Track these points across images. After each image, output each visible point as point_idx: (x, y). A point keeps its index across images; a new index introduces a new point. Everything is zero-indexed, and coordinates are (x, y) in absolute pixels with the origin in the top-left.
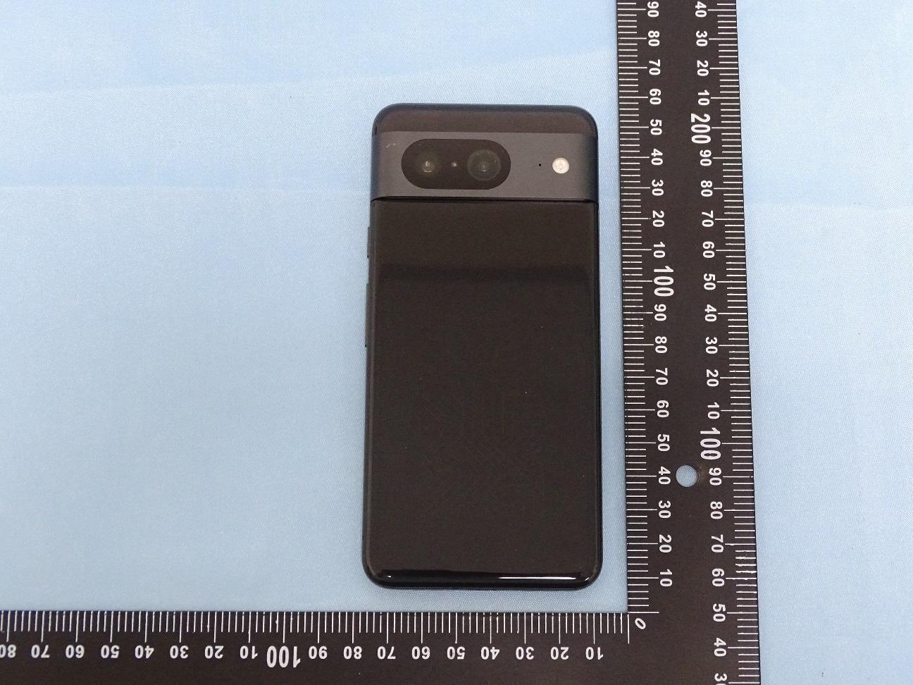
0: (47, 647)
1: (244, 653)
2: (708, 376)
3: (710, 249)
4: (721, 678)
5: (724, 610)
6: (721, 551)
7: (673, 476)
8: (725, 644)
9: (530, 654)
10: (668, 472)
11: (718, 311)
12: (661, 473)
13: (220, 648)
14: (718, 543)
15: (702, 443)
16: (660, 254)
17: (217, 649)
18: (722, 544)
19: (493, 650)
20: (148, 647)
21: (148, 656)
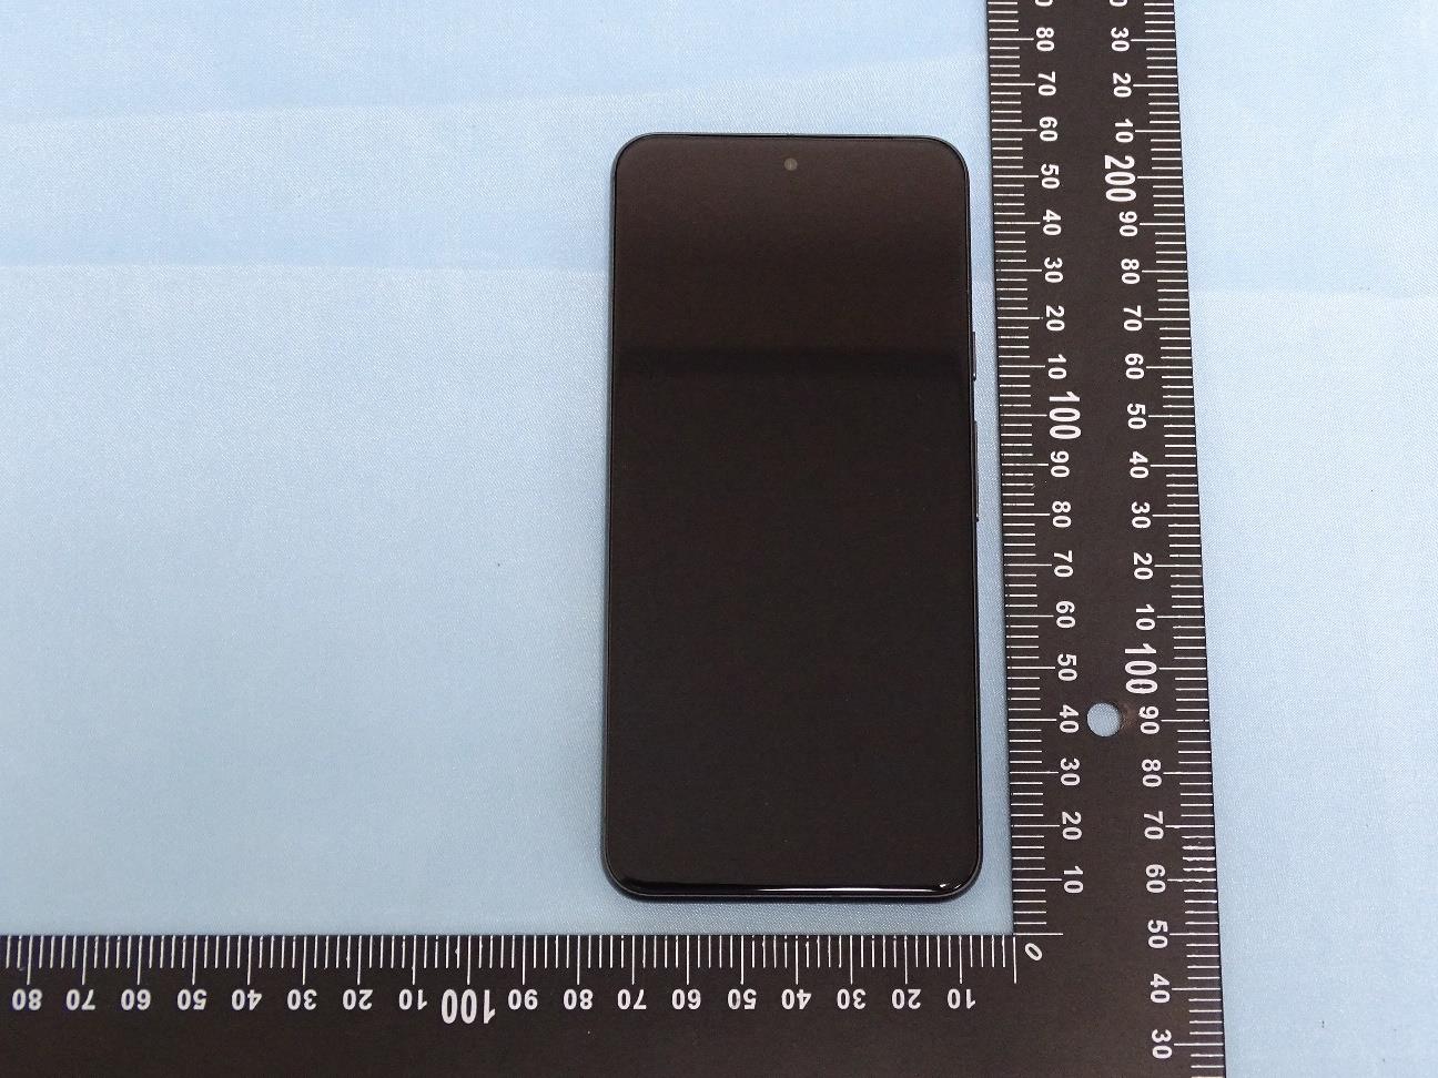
0: (91, 993)
1: (405, 1001)
2: (1136, 563)
3: (1137, 365)
4: (1162, 1038)
5: (1166, 930)
6: (1160, 837)
7: (1082, 719)
8: (1167, 983)
9: (859, 1000)
10: (1075, 714)
11: (1150, 462)
12: (1064, 714)
13: (368, 993)
14: (1155, 824)
15: (1128, 668)
16: (1058, 374)
17: (363, 995)
18: (1162, 826)
19: (801, 994)
20: (252, 992)
21: (252, 1006)
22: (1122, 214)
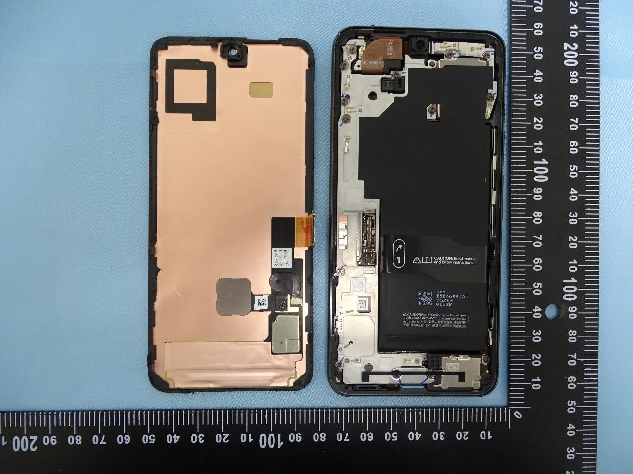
0: (103, 437)
1: (243, 438)
2: (570, 241)
3: (575, 147)
4: (571, 451)
5: (575, 405)
6: (574, 364)
7: (543, 312)
8: (574, 428)
9: (442, 436)
10: (540, 310)
11: (579, 193)
12: (535, 310)
13: (227, 435)
14: (573, 359)
15: (564, 289)
17: (224, 436)
18: (575, 360)
19: (417, 434)
20: (175, 435)
21: (176, 442)
22: (571, 72)
